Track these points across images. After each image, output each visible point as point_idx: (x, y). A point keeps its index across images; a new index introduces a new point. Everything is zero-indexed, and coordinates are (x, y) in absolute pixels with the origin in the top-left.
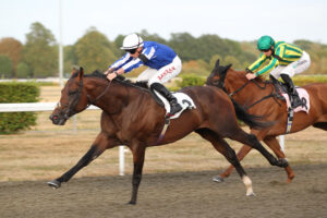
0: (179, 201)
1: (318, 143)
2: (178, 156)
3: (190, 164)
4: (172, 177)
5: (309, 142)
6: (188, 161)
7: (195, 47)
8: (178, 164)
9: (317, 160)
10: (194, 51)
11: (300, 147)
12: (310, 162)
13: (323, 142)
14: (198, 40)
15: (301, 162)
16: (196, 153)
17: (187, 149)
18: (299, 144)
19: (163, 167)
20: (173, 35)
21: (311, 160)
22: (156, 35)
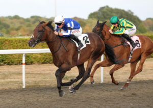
1: (44, 75)
5: (40, 74)
9: (44, 84)
11: (34, 77)
12: (40, 86)
13: (47, 74)
15: (35, 86)
18: (34, 75)
21: (41, 84)
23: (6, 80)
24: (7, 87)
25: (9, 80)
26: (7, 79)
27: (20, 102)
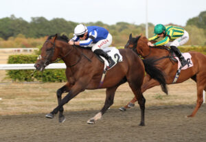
0: (37, 134)
2: (36, 103)
3: (45, 108)
4: (32, 117)
6: (43, 106)
7: (48, 27)
8: (36, 108)
10: (47, 29)
14: (50, 22)
16: (49, 100)
17: (43, 98)
19: (26, 111)
20: (33, 19)
22: (21, 18)
23: (87, 99)
24: (88, 108)
25: (90, 99)
26: (88, 97)
27: (103, 126)
